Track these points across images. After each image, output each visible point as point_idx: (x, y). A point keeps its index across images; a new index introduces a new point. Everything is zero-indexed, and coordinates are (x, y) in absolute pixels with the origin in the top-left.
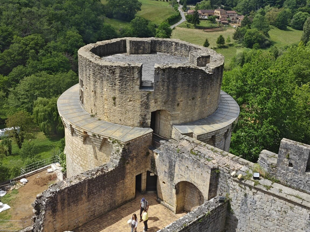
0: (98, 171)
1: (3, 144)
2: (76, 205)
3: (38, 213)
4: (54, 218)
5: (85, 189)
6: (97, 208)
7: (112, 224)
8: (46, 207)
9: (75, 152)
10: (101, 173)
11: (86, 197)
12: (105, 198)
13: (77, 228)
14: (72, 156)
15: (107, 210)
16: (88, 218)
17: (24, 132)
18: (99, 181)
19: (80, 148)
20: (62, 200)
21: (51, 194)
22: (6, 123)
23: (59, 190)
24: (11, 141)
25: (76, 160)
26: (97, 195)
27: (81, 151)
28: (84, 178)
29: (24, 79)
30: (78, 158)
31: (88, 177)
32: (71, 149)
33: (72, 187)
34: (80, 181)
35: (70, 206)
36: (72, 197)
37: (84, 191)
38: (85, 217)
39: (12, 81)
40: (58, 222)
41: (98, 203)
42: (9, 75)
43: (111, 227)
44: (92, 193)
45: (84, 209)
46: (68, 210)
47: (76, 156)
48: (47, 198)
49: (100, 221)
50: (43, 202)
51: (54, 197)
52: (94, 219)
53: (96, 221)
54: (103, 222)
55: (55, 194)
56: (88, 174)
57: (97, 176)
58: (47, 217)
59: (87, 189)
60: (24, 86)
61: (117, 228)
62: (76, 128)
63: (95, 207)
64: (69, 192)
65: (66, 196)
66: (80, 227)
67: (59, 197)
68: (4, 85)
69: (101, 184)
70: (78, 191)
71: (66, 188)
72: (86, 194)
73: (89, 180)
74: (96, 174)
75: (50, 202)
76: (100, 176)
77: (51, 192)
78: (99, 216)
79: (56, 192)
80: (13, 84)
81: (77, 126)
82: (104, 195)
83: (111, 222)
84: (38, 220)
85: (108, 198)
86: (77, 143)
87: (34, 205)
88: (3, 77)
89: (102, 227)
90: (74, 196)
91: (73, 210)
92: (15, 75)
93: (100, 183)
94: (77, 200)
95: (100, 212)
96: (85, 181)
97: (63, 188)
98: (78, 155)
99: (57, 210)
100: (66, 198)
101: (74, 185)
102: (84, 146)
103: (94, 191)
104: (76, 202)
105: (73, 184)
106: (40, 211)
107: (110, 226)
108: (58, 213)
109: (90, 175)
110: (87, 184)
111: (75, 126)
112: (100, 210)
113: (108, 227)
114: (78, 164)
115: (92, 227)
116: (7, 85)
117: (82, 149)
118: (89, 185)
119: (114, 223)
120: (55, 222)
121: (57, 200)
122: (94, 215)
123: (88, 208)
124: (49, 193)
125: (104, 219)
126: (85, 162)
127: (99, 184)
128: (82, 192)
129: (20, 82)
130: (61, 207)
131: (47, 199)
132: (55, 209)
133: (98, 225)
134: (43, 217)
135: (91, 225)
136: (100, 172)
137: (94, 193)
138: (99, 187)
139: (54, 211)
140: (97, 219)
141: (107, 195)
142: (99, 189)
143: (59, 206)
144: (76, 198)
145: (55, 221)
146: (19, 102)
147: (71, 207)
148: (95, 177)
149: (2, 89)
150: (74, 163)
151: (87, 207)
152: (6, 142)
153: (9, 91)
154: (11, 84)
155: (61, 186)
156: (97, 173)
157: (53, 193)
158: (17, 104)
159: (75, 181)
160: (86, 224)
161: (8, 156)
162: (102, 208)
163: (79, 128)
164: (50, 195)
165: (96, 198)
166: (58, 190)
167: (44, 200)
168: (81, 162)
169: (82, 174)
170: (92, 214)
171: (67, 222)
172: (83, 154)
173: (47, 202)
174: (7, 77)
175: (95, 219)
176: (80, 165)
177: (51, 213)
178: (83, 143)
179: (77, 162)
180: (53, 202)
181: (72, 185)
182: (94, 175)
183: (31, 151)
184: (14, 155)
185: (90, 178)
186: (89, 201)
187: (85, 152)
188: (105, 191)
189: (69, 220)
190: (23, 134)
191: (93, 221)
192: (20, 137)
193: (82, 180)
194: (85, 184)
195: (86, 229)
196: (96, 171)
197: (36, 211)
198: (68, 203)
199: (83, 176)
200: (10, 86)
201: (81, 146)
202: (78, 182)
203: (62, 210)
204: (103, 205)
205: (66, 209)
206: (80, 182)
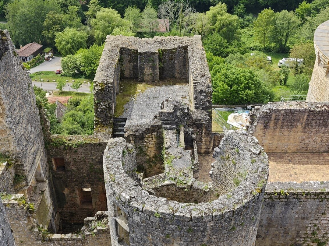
0: (325, 105)
1: (281, 72)
2: (289, 130)
3: (252, 123)
4: (264, 133)
5: (303, 118)
6: (312, 143)
7: (322, 164)
8: (259, 120)
9: (316, 84)
10: (327, 109)
11: (303, 127)
12: (325, 137)
13: (285, 153)
14: (312, 88)
15: (322, 150)
16: (298, 149)
17: (304, 66)
18: (322, 116)
19: (321, 80)
20: (276, 119)
21: (267, 109)
22: (290, 53)
23: (276, 108)
24: (289, 71)
25: (314, 92)
26: (315, 130)
27: (321, 84)
28: (305, 107)
29: (325, 9)
30: (316, 90)
31: (310, 108)
32: (314, 79)
33: (290, 111)
34: (300, 108)
35: (282, 128)
36: (287, 121)
37: (301, 119)
38: (296, 146)
39: (314, 9)
40: (267, 139)
41: (314, 139)
42: (313, 2)
43: (319, 167)
44: (310, 125)
45: (297, 138)
46: (280, 132)
47: (316, 88)
48: (263, 112)
49: (311, 156)
50: (258, 114)
51: (269, 113)
52: (305, 153)
53: (307, 155)
54: (313, 159)
55: (271, 111)
56: (312, 105)
57: (320, 110)
58: (258, 129)
59: (305, 118)
60: (323, 18)
61: (324, 170)
62: (322, 57)
63: (310, 141)
64: (285, 115)
65: (282, 117)
66: (288, 153)
67: (273, 116)
68: (304, 13)
69: (324, 120)
70: (295, 117)
71: (283, 109)
72: (303, 123)
73: (310, 111)
74: (320, 107)
75: (264, 117)
76: (324, 111)
77: (268, 108)
78: (311, 152)
79: (272, 109)
80: (313, 13)
81: (323, 55)
82: (324, 133)
83: (321, 162)
84: (250, 129)
85: (328, 139)
86: (320, 74)
87: (250, 114)
88: (306, 4)
89: (309, 162)
90: (289, 121)
91: (285, 134)
92: (318, 4)
93: (322, 118)
94: (291, 125)
95: (314, 148)
96: (305, 109)
97: (280, 109)
98: (318, 87)
99: (268, 127)
100: (281, 119)
101: (293, 110)
102: (326, 79)
103: (313, 124)
104: (290, 127)
105: (292, 108)
106: (254, 122)
107: (318, 165)
108: (269, 130)
109: (314, 107)
110: (307, 114)
111: (322, 55)
112: (314, 146)
113: (315, 165)
114: (315, 97)
115: (299, 158)
116: (307, 13)
117: (323, 81)
118: (309, 116)
119: (324, 165)
120: (264, 138)
121: (271, 118)
122: (307, 149)
123: (302, 139)
124: (266, 108)
125: (316, 156)
126: (322, 96)
127: (320, 119)
128: (300, 120)
129: (320, 12)
130: (273, 126)
131: (261, 113)
132: (267, 126)
133: (306, 160)
134: (255, 128)
135: (299, 156)
136: (326, 107)
137: (312, 127)
138: (320, 123)
139: (266, 126)
140: (309, 154)
141: (328, 135)
142: (320, 124)
143: (272, 124)
144: (291, 123)
145: (264, 136)
146: (312, 33)
147: (283, 130)
148: (318, 110)
149: (300, 17)
150: (312, 95)
151: (301, 137)
152: (284, 72)
153: (306, 20)
154: (312, 13)
155: (279, 106)
156: (322, 107)
157: (270, 109)
158: (309, 35)
159: (295, 107)
160: (295, 153)
161: (282, 85)
162: (318, 146)
163: (325, 57)
164: (266, 111)
165: (313, 132)
166: (274, 108)
167: (259, 113)
168: (318, 95)
169: (306, 103)
170: (304, 147)
171: (276, 143)
172: (322, 87)
173: (261, 115)
174: (310, 5)
175: (307, 153)
176: (316, 98)
177: (262, 127)
178: (326, 75)
179: (314, 95)
180: (266, 118)
181: (290, 109)
182: (318, 107)
183: (303, 86)
184: (287, 86)
185: (312, 109)
186: (305, 132)
187: (324, 86)
188: (326, 129)
189: (278, 142)
190: (303, 68)
191: (303, 154)
192: (299, 70)
193: (303, 108)
194: (305, 113)
195: (293, 157)
196: (323, 105)
197: (250, 120)
198: (281, 125)
199: (306, 105)
200: (309, 15)
201: (323, 78)
202: (298, 108)
203: (274, 129)
204: (320, 143)
205: (278, 130)
206: (299, 110)
